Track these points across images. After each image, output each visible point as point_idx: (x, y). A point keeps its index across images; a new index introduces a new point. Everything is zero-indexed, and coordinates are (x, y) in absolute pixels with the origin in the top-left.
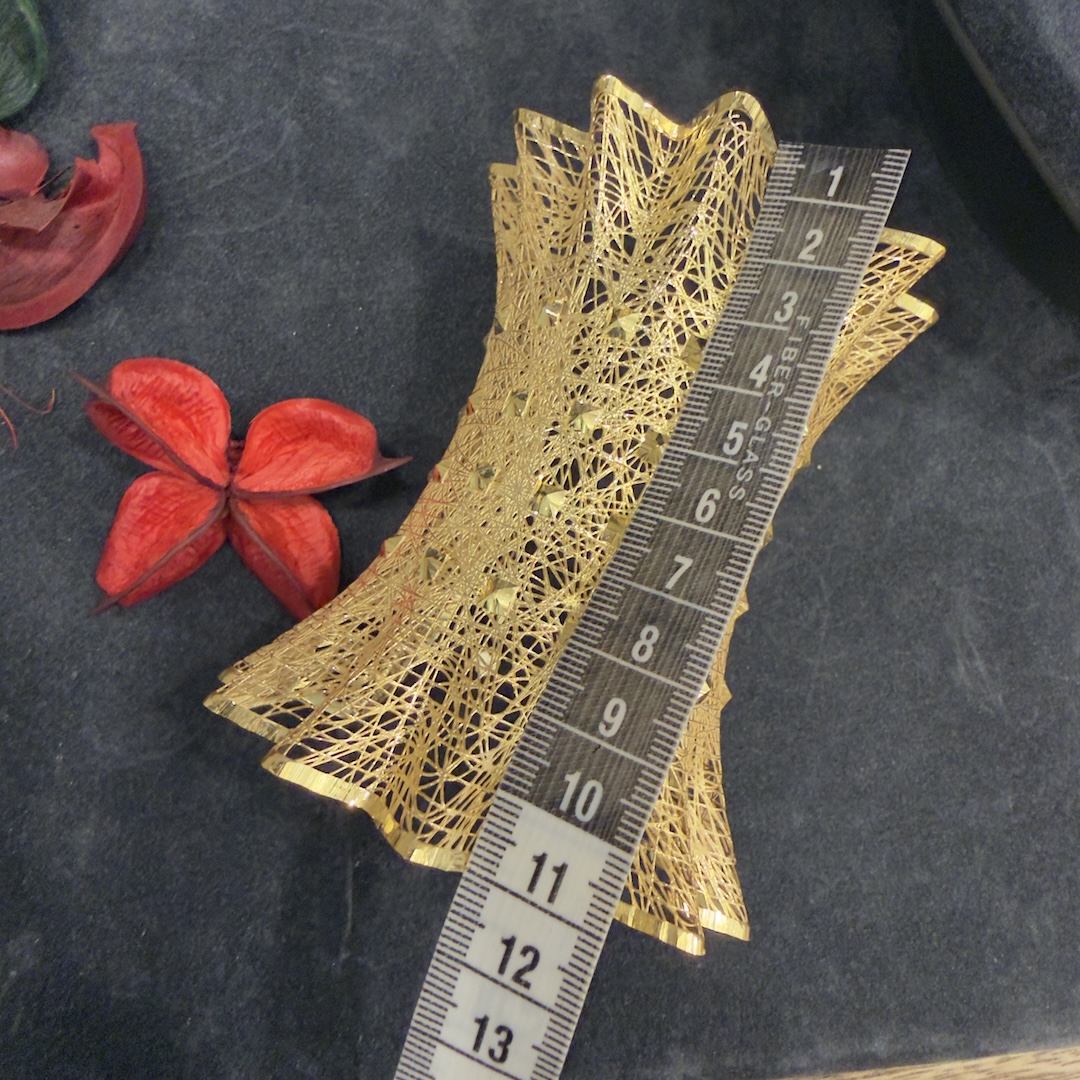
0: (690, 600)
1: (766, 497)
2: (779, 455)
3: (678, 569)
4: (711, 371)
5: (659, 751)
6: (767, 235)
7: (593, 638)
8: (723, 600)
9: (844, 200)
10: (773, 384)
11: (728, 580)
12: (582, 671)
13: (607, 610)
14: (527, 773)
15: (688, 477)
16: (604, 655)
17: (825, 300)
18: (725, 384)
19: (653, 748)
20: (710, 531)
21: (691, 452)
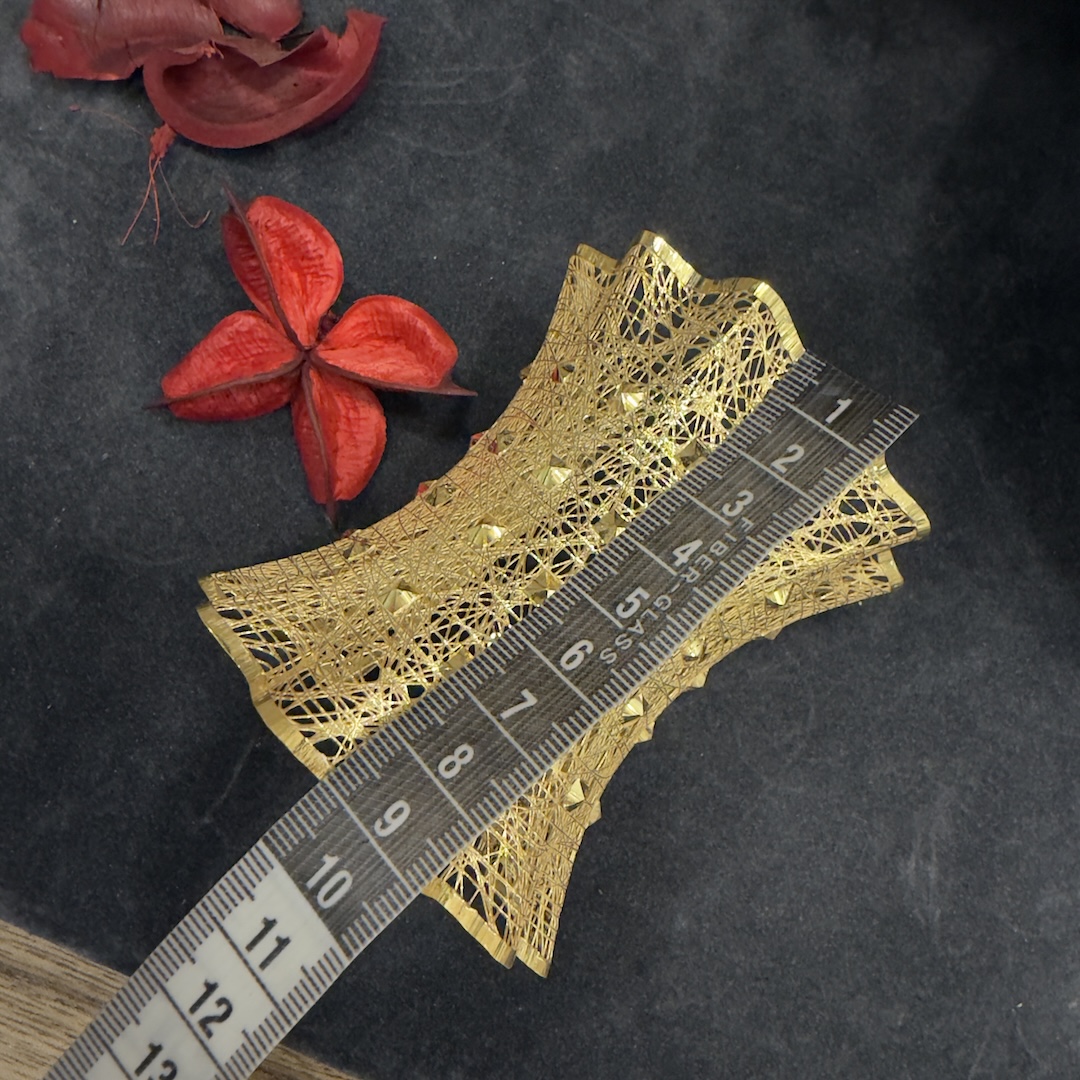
0: (517, 738)
1: (632, 672)
2: (664, 638)
3: (520, 702)
4: (642, 530)
5: (419, 871)
6: (755, 430)
7: (412, 732)
8: (546, 753)
9: (837, 432)
10: (690, 568)
11: (559, 736)
12: (386, 760)
13: (438, 711)
14: (292, 836)
15: (573, 619)
16: (414, 754)
17: (775, 515)
18: (649, 548)
19: (415, 866)
20: (566, 680)
21: (587, 596)
